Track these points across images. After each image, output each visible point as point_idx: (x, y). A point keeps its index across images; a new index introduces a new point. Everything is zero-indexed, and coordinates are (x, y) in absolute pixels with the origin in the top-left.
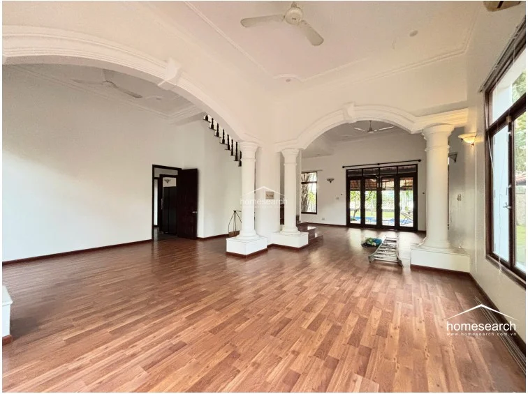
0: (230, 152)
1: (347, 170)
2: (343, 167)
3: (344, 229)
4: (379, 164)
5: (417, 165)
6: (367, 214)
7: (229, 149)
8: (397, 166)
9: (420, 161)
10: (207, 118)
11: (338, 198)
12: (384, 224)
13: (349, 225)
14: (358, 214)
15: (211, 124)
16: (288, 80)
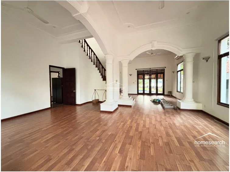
0: (91, 60)
1: (137, 71)
2: (136, 69)
3: (136, 95)
4: (150, 68)
5: (164, 69)
6: (146, 89)
7: (90, 58)
8: (157, 69)
9: (165, 67)
10: (80, 42)
11: (134, 83)
12: (152, 92)
13: (138, 94)
14: (142, 89)
15: (82, 45)
16: (129, 27)
